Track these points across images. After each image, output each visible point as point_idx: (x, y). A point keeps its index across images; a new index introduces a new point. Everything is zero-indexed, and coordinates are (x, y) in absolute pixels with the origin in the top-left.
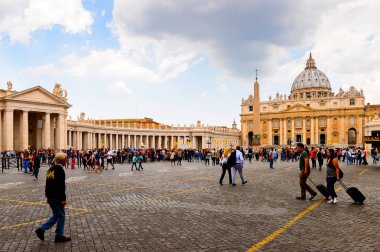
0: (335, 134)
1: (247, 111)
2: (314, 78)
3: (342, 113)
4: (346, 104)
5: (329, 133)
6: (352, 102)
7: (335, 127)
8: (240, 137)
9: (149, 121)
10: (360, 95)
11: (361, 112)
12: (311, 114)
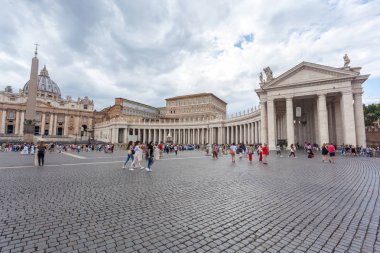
0: (71, 128)
3: (78, 113)
5: (66, 127)
6: (86, 107)
10: (91, 103)
11: (91, 115)
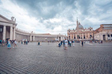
1: (69, 32)
2: (80, 26)
4: (89, 30)
7: (87, 35)
9: (49, 34)
12: (82, 32)
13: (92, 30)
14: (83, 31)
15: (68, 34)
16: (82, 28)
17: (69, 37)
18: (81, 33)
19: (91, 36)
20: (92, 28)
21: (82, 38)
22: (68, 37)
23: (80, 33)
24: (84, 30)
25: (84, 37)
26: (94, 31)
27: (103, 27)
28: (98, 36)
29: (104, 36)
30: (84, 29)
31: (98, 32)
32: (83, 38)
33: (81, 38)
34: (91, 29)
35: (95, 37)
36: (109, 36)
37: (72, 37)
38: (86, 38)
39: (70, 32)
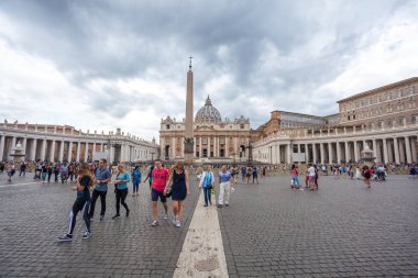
0: (231, 149)
1: (165, 128)
3: (236, 134)
4: (237, 128)
5: (226, 148)
6: (242, 127)
7: (231, 143)
8: (159, 150)
11: (248, 134)
12: (214, 134)
13: (246, 128)
14: (217, 127)
15: (163, 135)
16: (216, 118)
17: (167, 147)
18: (212, 137)
19: (243, 147)
20: (247, 122)
21: (212, 153)
22: (163, 147)
23: (209, 134)
24: (222, 125)
25: (222, 152)
26: (252, 131)
27: (279, 121)
28: (265, 151)
29: (283, 148)
30: (223, 120)
31: (265, 136)
32: (217, 153)
33: (209, 154)
34: (242, 122)
35: (255, 152)
36: (295, 151)
37: (178, 150)
38: (226, 154)
39: (171, 129)
